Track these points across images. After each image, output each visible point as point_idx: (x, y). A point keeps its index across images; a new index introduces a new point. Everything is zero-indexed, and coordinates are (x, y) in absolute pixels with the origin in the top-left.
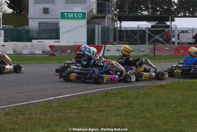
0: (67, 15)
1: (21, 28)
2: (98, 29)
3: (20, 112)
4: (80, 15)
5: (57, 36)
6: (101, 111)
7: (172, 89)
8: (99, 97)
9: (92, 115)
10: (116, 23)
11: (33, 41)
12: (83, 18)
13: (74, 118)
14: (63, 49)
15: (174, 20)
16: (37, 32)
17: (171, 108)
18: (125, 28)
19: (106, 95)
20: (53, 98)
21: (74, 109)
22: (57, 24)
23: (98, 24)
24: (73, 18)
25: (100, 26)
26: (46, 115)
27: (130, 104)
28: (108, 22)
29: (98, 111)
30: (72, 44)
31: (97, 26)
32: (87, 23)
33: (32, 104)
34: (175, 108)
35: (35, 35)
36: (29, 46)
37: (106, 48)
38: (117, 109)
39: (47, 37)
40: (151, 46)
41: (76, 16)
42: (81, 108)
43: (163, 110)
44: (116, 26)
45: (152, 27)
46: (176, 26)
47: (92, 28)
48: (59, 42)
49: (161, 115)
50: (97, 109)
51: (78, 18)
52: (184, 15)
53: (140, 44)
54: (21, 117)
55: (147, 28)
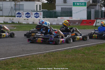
1: (52, 11)
2: (93, 11)
3: (52, 55)
5: (71, 15)
6: (95, 55)
8: (94, 47)
9: (90, 57)
10: (102, 8)
11: (58, 17)
13: (81, 58)
14: (74, 22)
16: (60, 13)
19: (97, 46)
20: (69, 48)
21: (80, 53)
22: (71, 9)
23: (93, 8)
25: (94, 10)
26: (66, 57)
28: (98, 8)
29: (93, 55)
30: (79, 19)
31: (92, 10)
32: (87, 8)
33: (58, 51)
35: (59, 15)
36: (56, 20)
37: (97, 21)
38: (103, 53)
39: (66, 15)
42: (84, 53)
44: (102, 10)
47: (90, 11)
48: (72, 18)
50: (93, 54)
54: (52, 58)
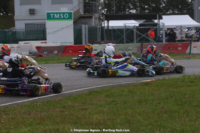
0: (54, 16)
2: (84, 28)
3: (4, 112)
4: (66, 16)
5: (44, 37)
6: (84, 109)
7: (157, 86)
8: (84, 96)
9: (75, 113)
10: (103, 23)
11: (19, 42)
12: (70, 18)
14: (50, 50)
15: (161, 18)
16: (24, 33)
17: (154, 104)
18: (112, 27)
20: (37, 98)
21: (58, 108)
22: (44, 25)
23: (85, 24)
24: (60, 18)
25: (87, 26)
26: (30, 115)
27: (113, 101)
28: (95, 22)
29: (81, 109)
30: (59, 44)
31: (83, 26)
32: (74, 23)
33: (16, 104)
34: (158, 104)
35: (22, 37)
36: (16, 48)
38: (100, 106)
39: (34, 38)
40: (139, 45)
41: (62, 17)
42: (64, 107)
43: (146, 106)
44: (103, 25)
45: (140, 25)
46: (164, 24)
47: (79, 28)
48: (46, 43)
49: (144, 111)
51: (64, 18)
52: (173, 12)
53: (127, 42)
54: (4, 117)
55: (135, 26)
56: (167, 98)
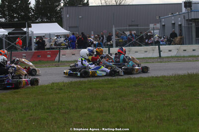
17: (22, 112)
34: (26, 113)
43: (14, 114)
45: (9, 34)
46: (32, 32)
52: (42, 20)
55: (4, 35)
56: (35, 106)
